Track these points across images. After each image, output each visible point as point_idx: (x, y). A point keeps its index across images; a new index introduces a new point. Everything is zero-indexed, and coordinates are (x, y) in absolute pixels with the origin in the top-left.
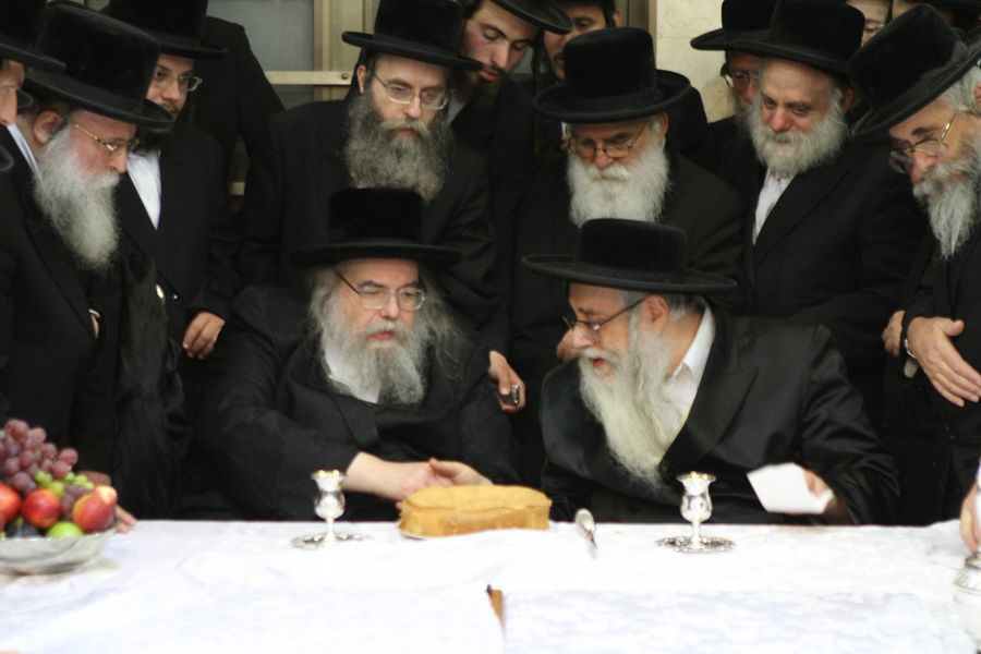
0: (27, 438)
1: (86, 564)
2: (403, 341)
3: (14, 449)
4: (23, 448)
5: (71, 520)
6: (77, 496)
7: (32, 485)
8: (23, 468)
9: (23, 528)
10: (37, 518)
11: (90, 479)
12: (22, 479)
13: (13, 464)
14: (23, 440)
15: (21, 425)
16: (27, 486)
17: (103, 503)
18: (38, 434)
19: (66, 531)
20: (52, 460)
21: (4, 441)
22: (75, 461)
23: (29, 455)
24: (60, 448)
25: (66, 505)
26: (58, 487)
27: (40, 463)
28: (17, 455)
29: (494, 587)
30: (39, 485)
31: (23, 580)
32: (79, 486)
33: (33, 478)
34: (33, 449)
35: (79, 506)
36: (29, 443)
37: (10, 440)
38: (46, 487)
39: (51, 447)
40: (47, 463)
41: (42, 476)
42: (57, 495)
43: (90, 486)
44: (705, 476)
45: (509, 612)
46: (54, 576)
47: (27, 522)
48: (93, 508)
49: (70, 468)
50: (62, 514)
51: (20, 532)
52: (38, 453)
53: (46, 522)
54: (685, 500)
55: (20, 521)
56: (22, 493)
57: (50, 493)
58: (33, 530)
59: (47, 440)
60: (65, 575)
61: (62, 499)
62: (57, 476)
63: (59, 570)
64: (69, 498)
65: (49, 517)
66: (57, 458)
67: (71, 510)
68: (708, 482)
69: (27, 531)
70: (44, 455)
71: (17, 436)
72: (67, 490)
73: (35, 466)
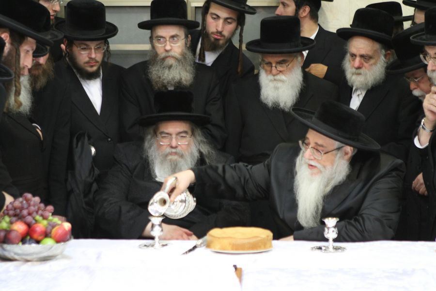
0: (31, 201)
1: (58, 257)
2: (182, 156)
3: (26, 206)
4: (29, 205)
5: (51, 237)
6: (53, 226)
7: (34, 221)
8: (30, 214)
9: (30, 240)
10: (35, 236)
11: (60, 219)
12: (29, 219)
13: (25, 212)
14: (29, 202)
15: (29, 196)
16: (31, 222)
17: (65, 230)
18: (37, 199)
19: (49, 242)
20: (42, 210)
21: (21, 202)
22: (53, 211)
23: (32, 208)
24: (46, 205)
25: (49, 230)
26: (45, 222)
27: (37, 212)
28: (27, 208)
29: (238, 267)
30: (37, 221)
31: (29, 263)
32: (54, 223)
33: (34, 218)
34: (34, 206)
35: (54, 230)
36: (32, 203)
37: (25, 202)
38: (40, 223)
39: (42, 205)
40: (40, 212)
41: (38, 218)
42: (44, 226)
43: (59, 222)
44: (335, 219)
45: (245, 277)
46: (43, 262)
47: (31, 238)
48: (60, 232)
49: (51, 214)
50: (46, 235)
51: (28, 242)
52: (36, 207)
53: (40, 238)
54: (326, 229)
55: (28, 238)
56: (29, 225)
57: (42, 225)
58: (34, 241)
59: (41, 202)
60: (48, 262)
61: (47, 228)
62: (45, 218)
63: (45, 259)
64: (50, 227)
65: (41, 235)
66: (44, 210)
67: (50, 233)
68: (336, 221)
69: (31, 242)
70: (39, 209)
71: (27, 200)
72: (49, 224)
73: (35, 213)
